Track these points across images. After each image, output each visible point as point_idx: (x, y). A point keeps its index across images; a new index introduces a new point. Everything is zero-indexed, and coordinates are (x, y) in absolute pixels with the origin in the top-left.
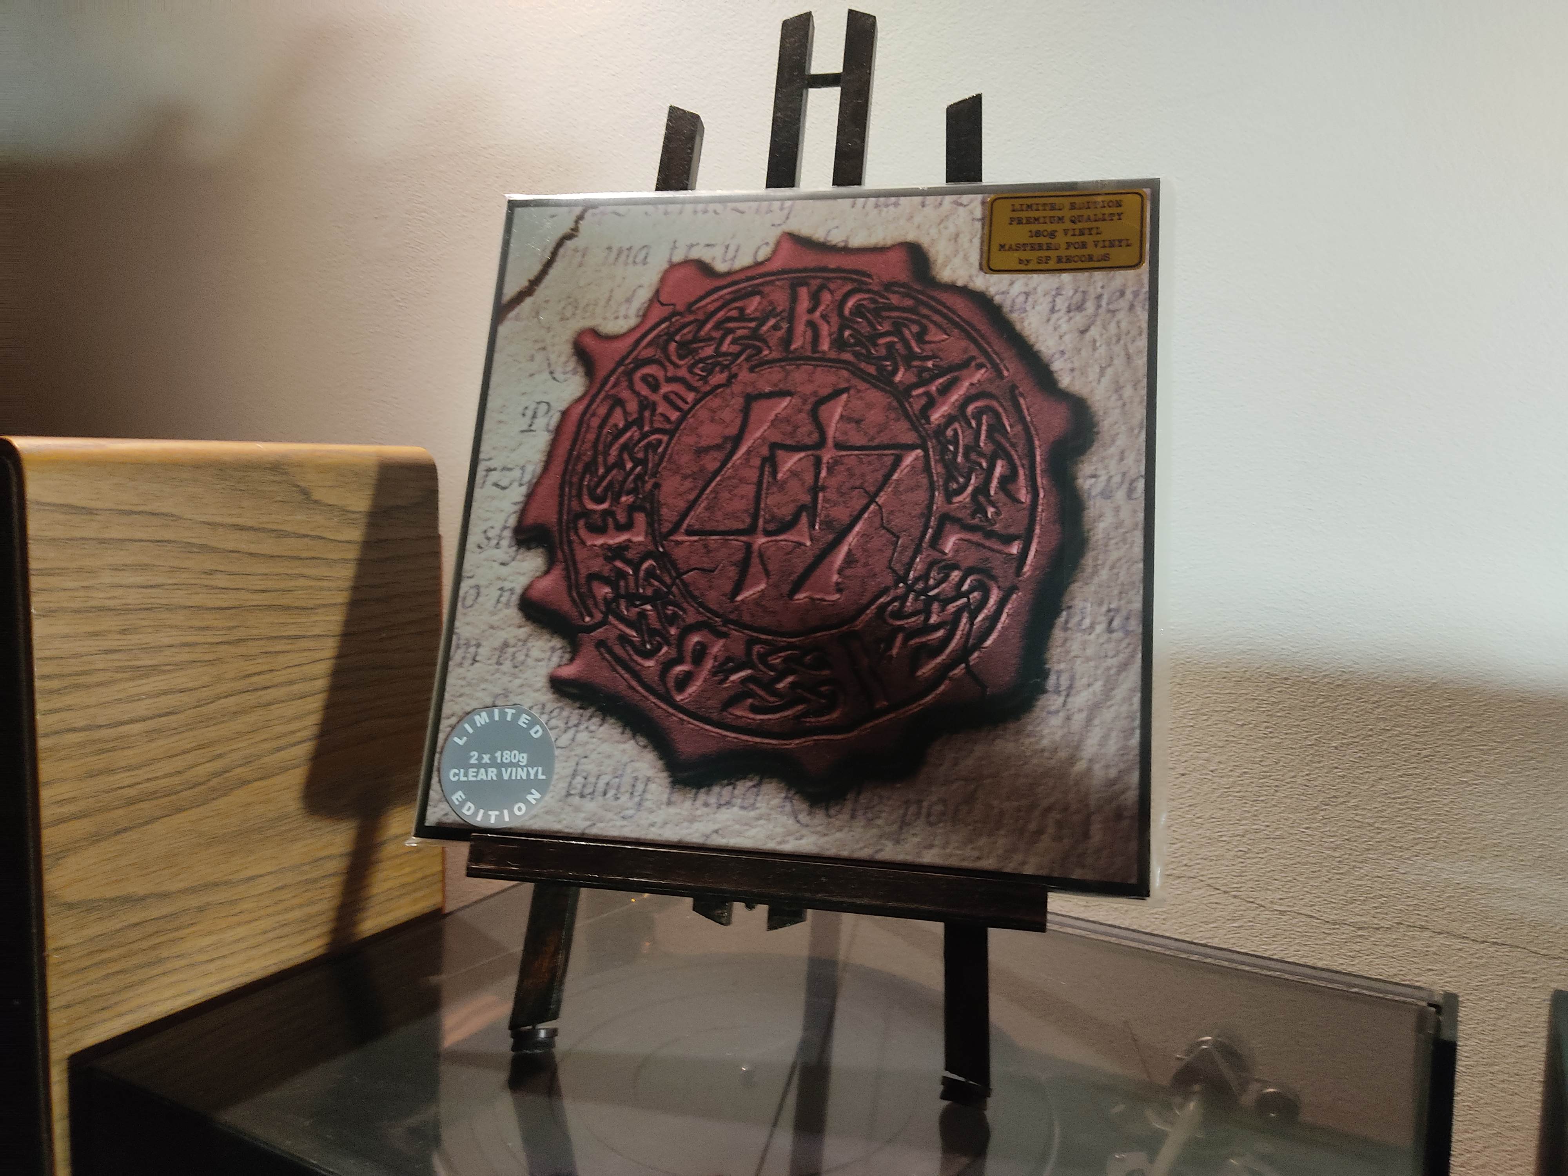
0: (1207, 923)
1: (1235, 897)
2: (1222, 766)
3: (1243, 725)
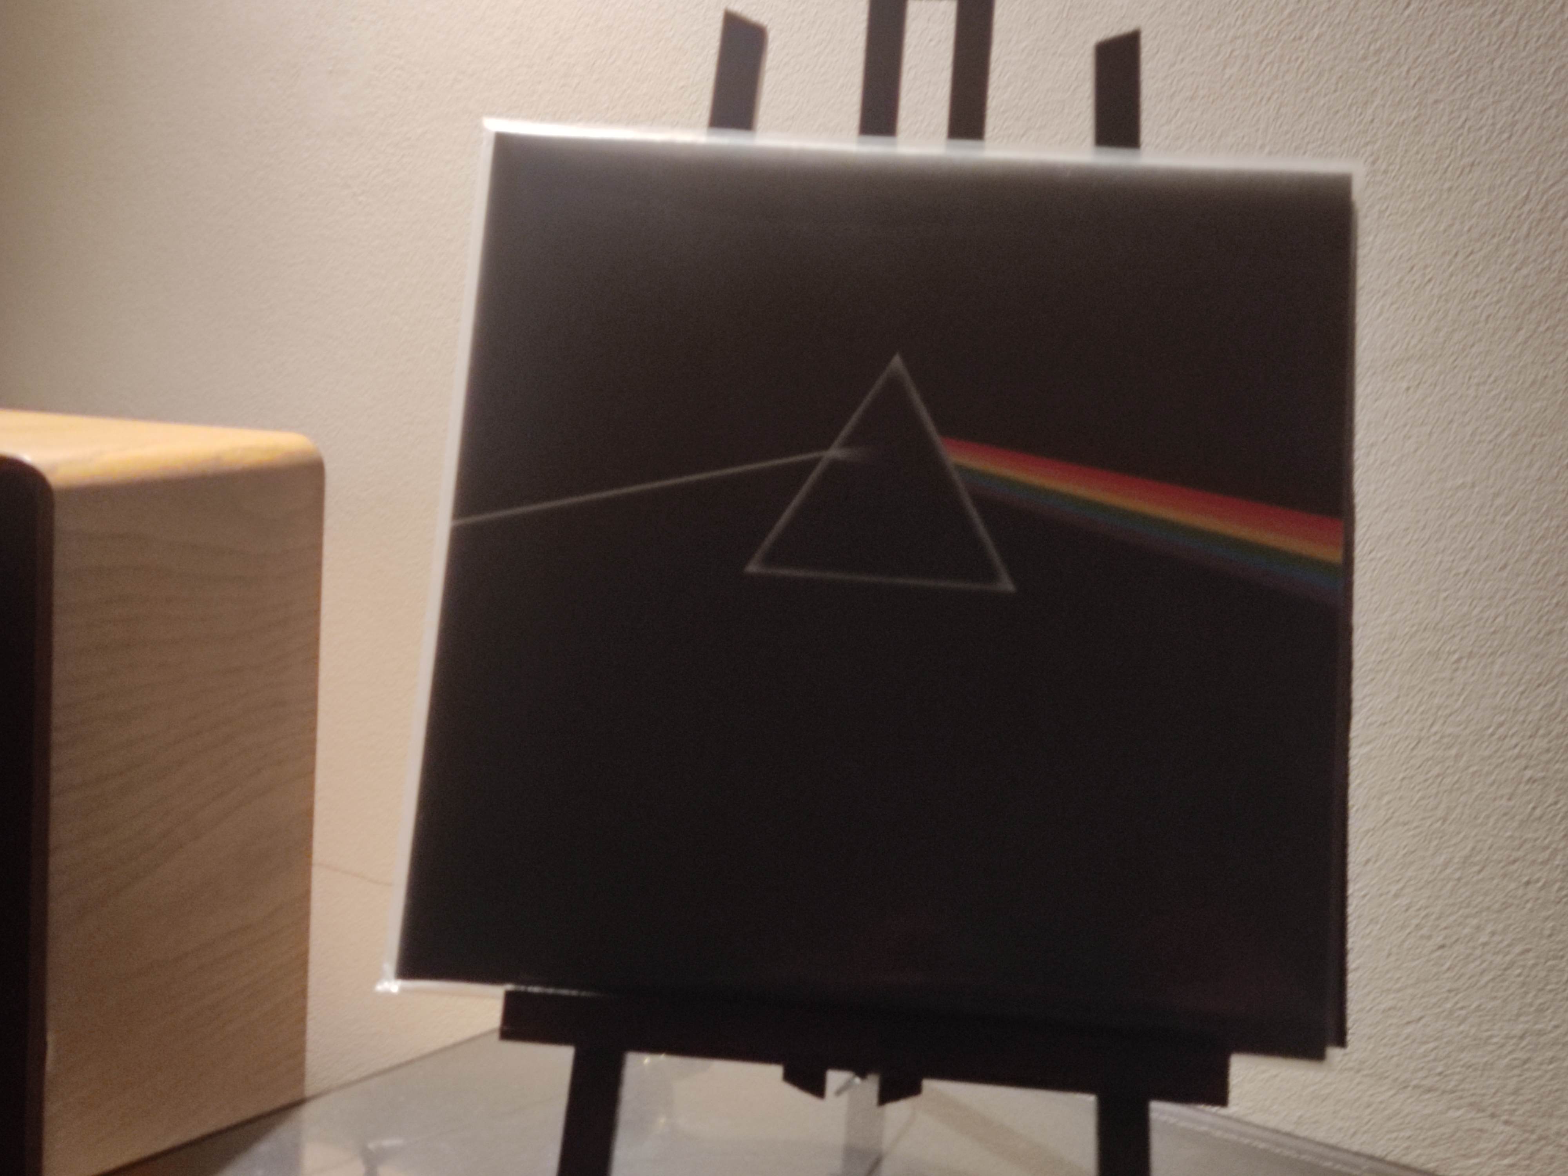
0: (1466, 1157)
1: (1507, 1123)
2: (1497, 938)
3: (1528, 883)
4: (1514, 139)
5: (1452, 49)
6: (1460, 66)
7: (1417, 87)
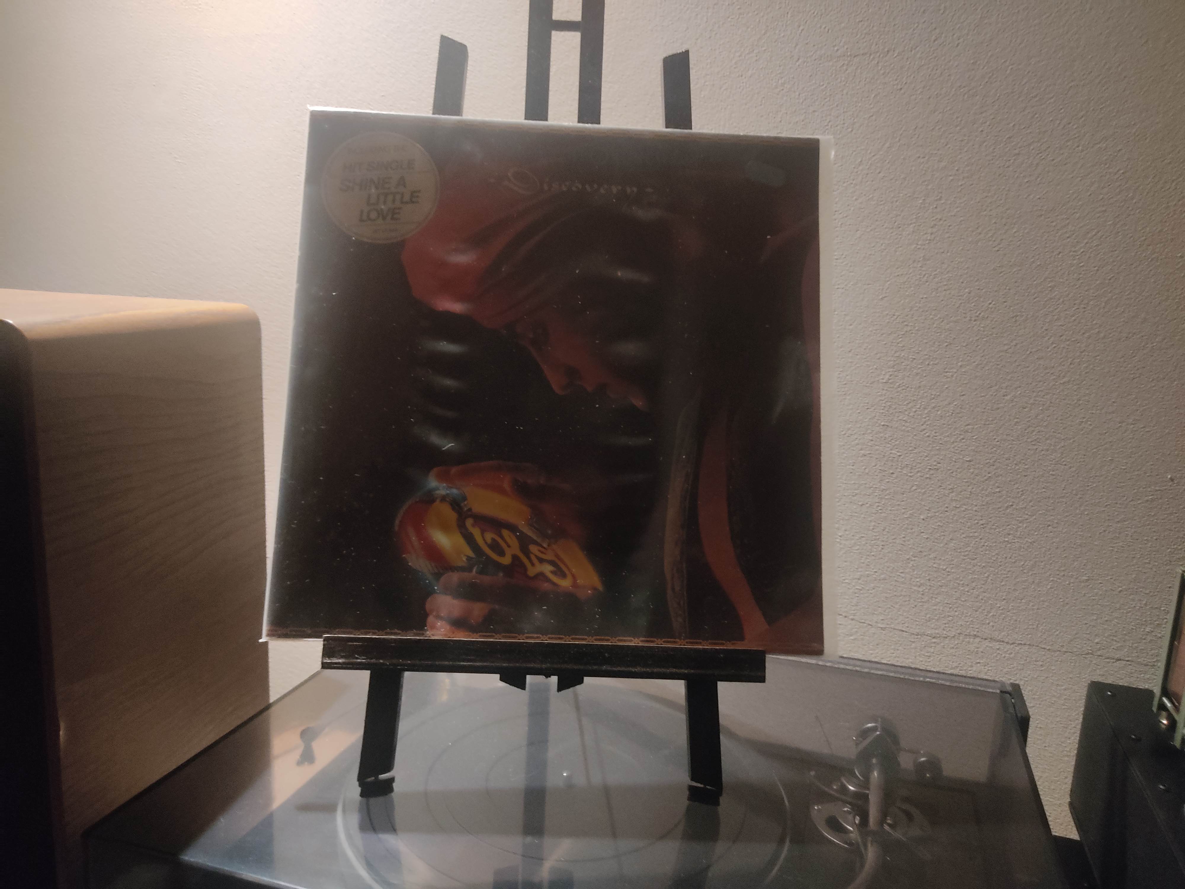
1: (852, 619)
4: (853, 132)
5: (822, 84)
6: (826, 93)
7: (804, 104)
